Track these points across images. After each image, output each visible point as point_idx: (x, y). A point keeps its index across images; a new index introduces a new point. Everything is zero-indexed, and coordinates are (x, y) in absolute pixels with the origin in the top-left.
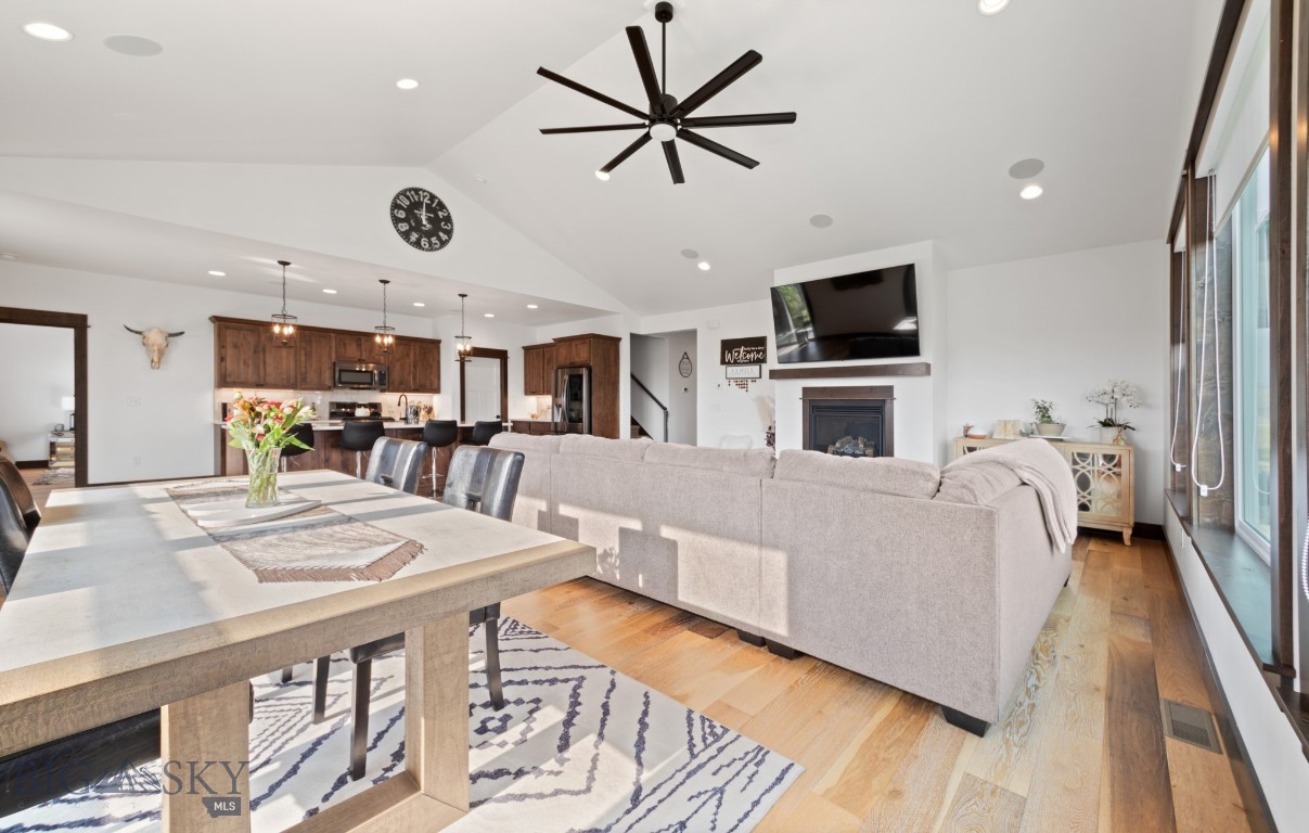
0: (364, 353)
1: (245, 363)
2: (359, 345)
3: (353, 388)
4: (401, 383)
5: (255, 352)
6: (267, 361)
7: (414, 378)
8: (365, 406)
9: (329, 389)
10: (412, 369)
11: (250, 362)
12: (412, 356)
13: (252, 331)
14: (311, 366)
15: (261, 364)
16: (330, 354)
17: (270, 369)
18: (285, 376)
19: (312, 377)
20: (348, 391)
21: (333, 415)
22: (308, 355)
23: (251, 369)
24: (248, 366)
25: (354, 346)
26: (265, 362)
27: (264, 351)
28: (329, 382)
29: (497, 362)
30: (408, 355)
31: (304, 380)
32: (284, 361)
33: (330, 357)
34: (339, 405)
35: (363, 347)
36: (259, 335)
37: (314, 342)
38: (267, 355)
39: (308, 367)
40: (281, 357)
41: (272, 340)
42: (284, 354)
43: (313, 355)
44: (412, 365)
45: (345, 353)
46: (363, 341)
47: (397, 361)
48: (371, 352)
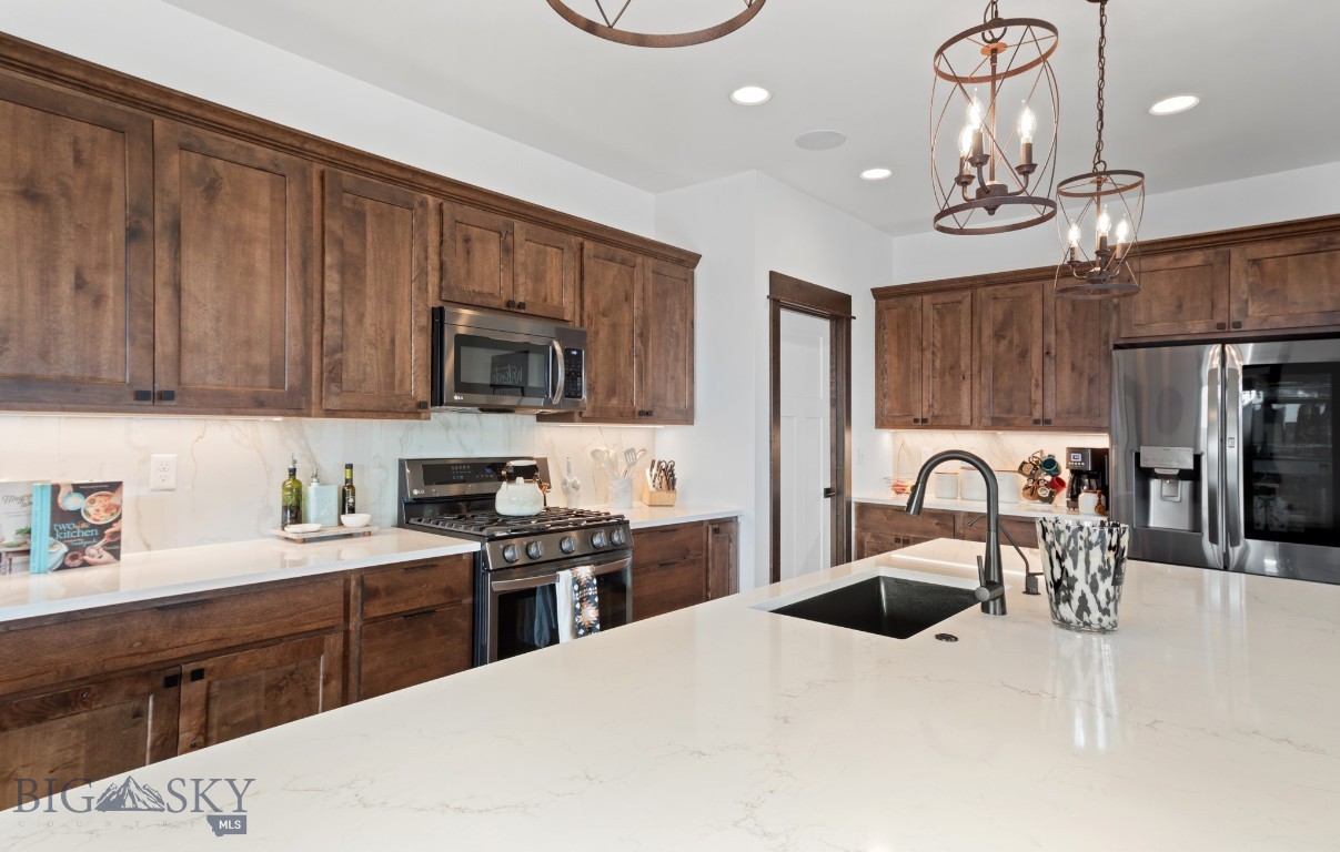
0: (521, 279)
1: (80, 284)
2: (508, 250)
3: (486, 409)
5: (133, 234)
6: (190, 284)
7: (641, 378)
9: (418, 410)
10: (639, 344)
11: (111, 283)
12: (637, 301)
13: (116, 129)
14: (361, 318)
15: (164, 296)
16: (423, 272)
17: (200, 322)
18: (261, 358)
19: (363, 362)
20: (472, 419)
21: (412, 513)
22: (352, 269)
23: (111, 318)
24: (98, 301)
25: (494, 247)
26: (178, 290)
27: (176, 229)
28: (419, 389)
30: (628, 298)
31: (334, 374)
32: (262, 290)
33: (423, 290)
34: (435, 471)
35: (520, 255)
36: (153, 157)
37: (369, 219)
38: (189, 254)
39: (350, 319)
40: (249, 271)
41: (211, 189)
42: (261, 258)
43: (369, 272)
44: (637, 330)
45: (469, 273)
46: (519, 237)
47: (604, 315)
48: (538, 278)
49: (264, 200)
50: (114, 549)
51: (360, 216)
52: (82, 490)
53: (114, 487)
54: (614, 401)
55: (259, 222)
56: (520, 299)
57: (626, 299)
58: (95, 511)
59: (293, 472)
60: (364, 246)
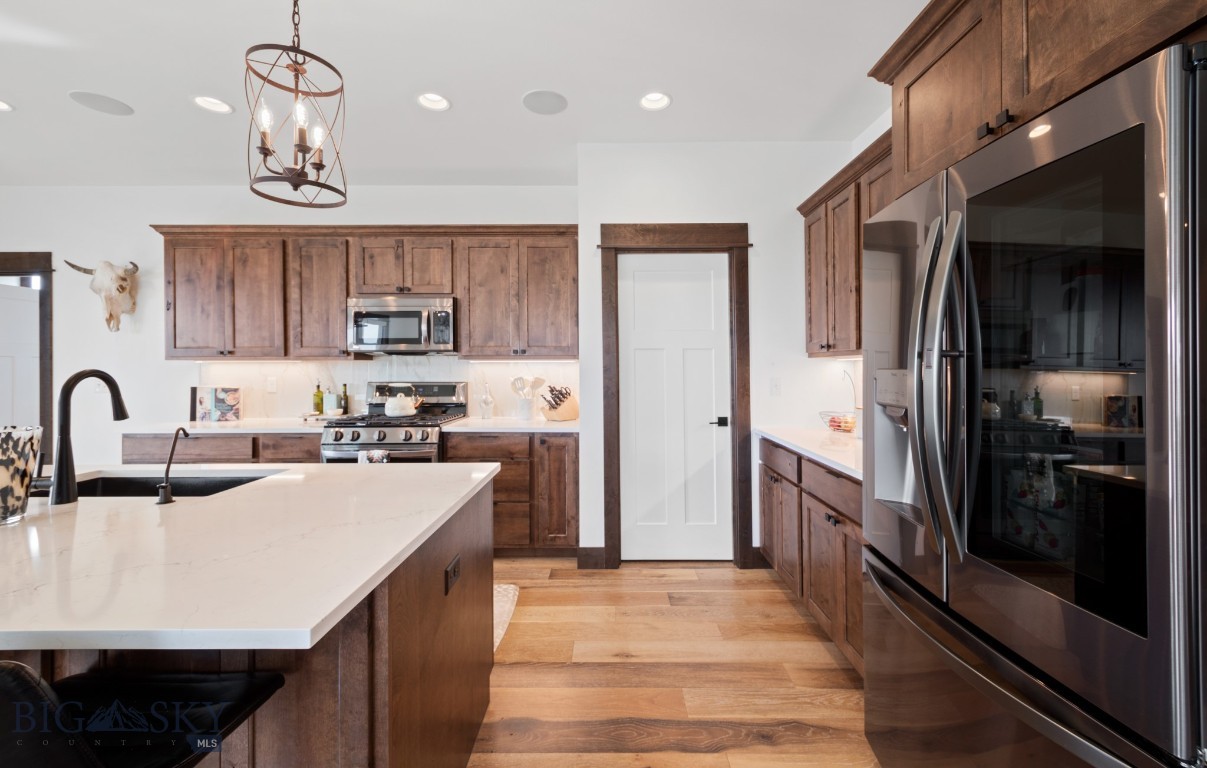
0: (409, 272)
1: (203, 310)
2: (399, 257)
4: (489, 337)
5: (219, 287)
6: (238, 305)
7: (518, 326)
8: (407, 392)
9: (340, 355)
10: (514, 302)
11: (212, 309)
12: (512, 271)
14: (311, 309)
16: (343, 280)
17: (242, 321)
18: (265, 334)
22: (305, 286)
23: (212, 322)
24: (208, 316)
25: (391, 257)
26: (233, 307)
27: (233, 282)
29: (722, 260)
30: (503, 271)
32: (265, 302)
35: (408, 259)
36: (223, 254)
37: (315, 259)
38: (237, 292)
39: (305, 310)
40: (260, 295)
41: (245, 262)
42: (265, 287)
43: (315, 285)
44: (512, 292)
45: (373, 276)
46: (407, 247)
47: (480, 285)
48: (424, 269)
49: (266, 261)
50: (237, 414)
51: (310, 258)
52: (225, 391)
53: (236, 390)
54: (492, 344)
55: (263, 272)
56: (408, 284)
57: (502, 271)
58: (230, 399)
59: (318, 387)
60: (312, 273)
